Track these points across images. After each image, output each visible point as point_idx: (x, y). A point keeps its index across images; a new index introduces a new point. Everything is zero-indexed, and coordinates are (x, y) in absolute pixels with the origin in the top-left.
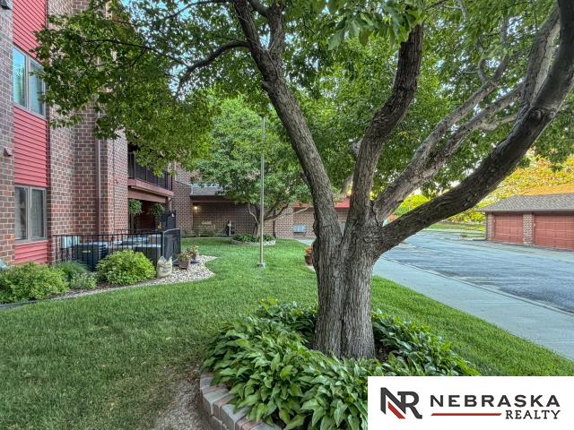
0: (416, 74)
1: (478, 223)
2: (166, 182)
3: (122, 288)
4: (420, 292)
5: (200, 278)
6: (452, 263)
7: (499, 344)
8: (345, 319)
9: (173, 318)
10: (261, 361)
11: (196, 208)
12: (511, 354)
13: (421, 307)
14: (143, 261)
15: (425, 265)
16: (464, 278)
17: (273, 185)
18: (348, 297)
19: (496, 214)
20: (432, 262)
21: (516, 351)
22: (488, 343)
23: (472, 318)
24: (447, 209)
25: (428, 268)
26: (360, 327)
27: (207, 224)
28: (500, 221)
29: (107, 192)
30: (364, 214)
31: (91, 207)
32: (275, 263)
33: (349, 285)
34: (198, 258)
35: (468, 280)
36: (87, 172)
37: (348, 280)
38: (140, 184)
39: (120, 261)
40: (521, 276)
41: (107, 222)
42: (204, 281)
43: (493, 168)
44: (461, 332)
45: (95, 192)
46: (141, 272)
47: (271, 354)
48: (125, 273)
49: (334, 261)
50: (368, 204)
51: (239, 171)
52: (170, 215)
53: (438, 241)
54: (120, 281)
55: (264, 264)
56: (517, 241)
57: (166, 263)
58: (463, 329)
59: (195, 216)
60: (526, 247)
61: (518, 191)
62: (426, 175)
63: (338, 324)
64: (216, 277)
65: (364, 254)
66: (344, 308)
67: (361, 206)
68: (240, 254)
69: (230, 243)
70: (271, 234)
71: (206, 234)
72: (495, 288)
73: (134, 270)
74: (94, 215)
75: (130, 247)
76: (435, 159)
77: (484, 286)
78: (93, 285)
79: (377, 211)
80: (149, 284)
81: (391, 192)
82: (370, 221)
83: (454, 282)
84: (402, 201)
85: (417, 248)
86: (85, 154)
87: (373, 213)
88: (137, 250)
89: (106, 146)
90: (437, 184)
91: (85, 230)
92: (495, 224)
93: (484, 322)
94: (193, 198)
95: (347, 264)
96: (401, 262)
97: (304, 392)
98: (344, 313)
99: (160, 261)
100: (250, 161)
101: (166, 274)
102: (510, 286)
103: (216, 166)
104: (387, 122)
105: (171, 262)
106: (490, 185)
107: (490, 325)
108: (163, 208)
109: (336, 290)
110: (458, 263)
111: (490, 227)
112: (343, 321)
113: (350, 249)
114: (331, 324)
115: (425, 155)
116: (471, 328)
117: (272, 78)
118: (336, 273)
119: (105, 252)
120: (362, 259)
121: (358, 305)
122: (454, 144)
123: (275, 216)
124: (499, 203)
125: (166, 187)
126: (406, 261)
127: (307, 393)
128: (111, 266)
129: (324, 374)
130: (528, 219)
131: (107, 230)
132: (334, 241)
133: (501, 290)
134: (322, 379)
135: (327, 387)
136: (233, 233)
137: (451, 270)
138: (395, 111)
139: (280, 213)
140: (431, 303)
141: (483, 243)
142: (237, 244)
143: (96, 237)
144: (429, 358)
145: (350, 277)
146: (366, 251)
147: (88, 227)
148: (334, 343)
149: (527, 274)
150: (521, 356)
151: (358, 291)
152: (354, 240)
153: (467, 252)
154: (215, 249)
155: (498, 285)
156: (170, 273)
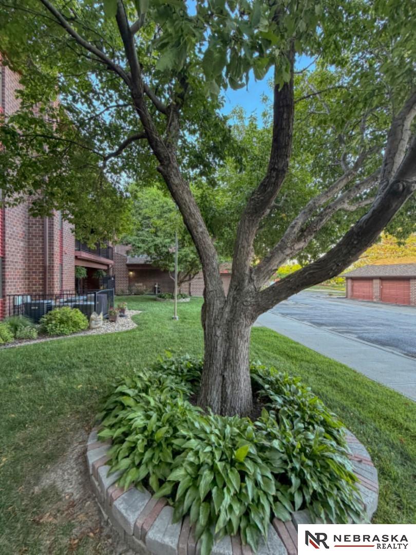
0: (287, 156)
1: (340, 285)
2: (108, 253)
3: (58, 338)
4: (297, 340)
5: (124, 329)
6: (321, 316)
7: (358, 389)
8: (226, 374)
9: (90, 366)
10: (139, 422)
11: (131, 273)
12: (369, 397)
13: (296, 354)
14: (79, 316)
15: (301, 318)
16: (330, 328)
17: (186, 256)
18: (228, 354)
19: (353, 279)
20: (306, 315)
21: (372, 395)
22: (350, 388)
23: (337, 364)
24: (314, 277)
25: (304, 320)
26: (239, 382)
27: (140, 286)
28: (356, 284)
29: (53, 261)
30: (243, 280)
31: (40, 272)
32: (187, 316)
33: (230, 343)
34: (127, 313)
35: (333, 330)
36: (37, 245)
37: (229, 339)
38: (85, 255)
39: (59, 316)
40: (373, 326)
41: (53, 284)
42: (127, 332)
43: (355, 240)
44: (328, 377)
45: (44, 261)
46: (76, 324)
47: (151, 413)
48: (62, 325)
49: (218, 322)
50: (247, 272)
51: (160, 246)
52: (110, 278)
53: (312, 299)
54: (58, 332)
55: (177, 317)
56: (369, 298)
57: (98, 318)
58: (330, 374)
59: (130, 280)
60: (375, 303)
61: (369, 262)
62: (297, 247)
63: (219, 379)
64: (137, 328)
65: (243, 316)
66: (225, 365)
67: (240, 274)
68: (160, 309)
69: (155, 300)
70: (187, 293)
71: (138, 293)
72: (353, 337)
73: (70, 323)
74: (42, 279)
75: (70, 304)
76: (305, 233)
77: (345, 335)
78: (35, 335)
79: (255, 278)
80: (82, 334)
81: (267, 262)
82: (248, 287)
83: (323, 332)
84: (276, 270)
85: (297, 303)
86: (35, 230)
87: (251, 280)
88: (75, 307)
89: (53, 225)
90: (309, 256)
91: (35, 291)
92: (352, 286)
93: (346, 368)
94: (128, 265)
95: (228, 325)
96: (284, 315)
97: (174, 458)
98: (225, 369)
99: (93, 316)
100: (169, 238)
101: (96, 326)
102: (365, 335)
103: (143, 241)
104: (262, 200)
105: (101, 316)
106: (353, 255)
107: (351, 369)
108: (104, 274)
109: (219, 347)
110: (326, 316)
111: (349, 288)
112: (223, 376)
113: (231, 311)
114: (213, 378)
115: (296, 230)
116: (336, 373)
117: (166, 163)
118: (218, 333)
119: (50, 308)
120: (241, 321)
121: (237, 361)
122: (321, 220)
123: (190, 279)
124: (356, 270)
125: (107, 257)
126: (287, 314)
127: (178, 458)
128: (51, 320)
129: (197, 437)
130: (377, 283)
131: (53, 290)
132: (218, 304)
133: (359, 337)
134: (194, 443)
135: (197, 453)
136: (159, 292)
137: (321, 321)
138: (269, 190)
139: (193, 278)
140: (304, 350)
141: (344, 300)
142: (160, 301)
143: (44, 297)
144: (298, 413)
145: (230, 336)
146: (244, 313)
147: (38, 288)
148: (215, 396)
149: (377, 325)
150: (377, 400)
151: (237, 349)
152: (235, 304)
153: (333, 307)
154: (143, 305)
155: (356, 334)
156: (101, 326)
